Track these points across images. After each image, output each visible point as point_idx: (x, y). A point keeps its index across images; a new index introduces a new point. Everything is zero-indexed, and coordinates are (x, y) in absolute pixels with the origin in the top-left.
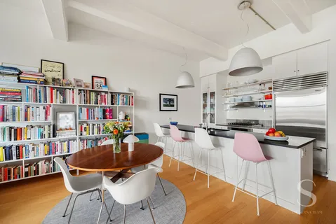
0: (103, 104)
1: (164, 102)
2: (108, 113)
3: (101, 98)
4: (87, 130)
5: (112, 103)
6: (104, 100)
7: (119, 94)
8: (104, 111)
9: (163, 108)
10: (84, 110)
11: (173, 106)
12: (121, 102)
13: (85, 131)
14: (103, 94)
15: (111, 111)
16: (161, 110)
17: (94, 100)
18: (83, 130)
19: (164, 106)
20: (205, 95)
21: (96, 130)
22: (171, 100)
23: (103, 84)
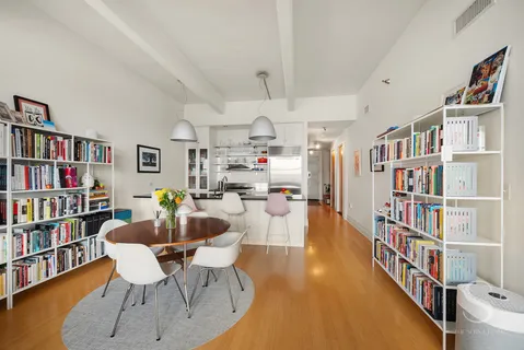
0: (60, 159)
1: (144, 158)
2: (68, 177)
3: (57, 147)
4: (29, 210)
5: (77, 159)
6: (60, 151)
7: (88, 141)
8: (63, 173)
9: (142, 168)
10: (21, 169)
11: (154, 165)
12: (91, 155)
13: (24, 212)
14: (60, 139)
15: (74, 172)
16: (139, 171)
17: (42, 151)
18: (19, 213)
19: (144, 164)
20: (192, 152)
21: (47, 210)
22: (152, 156)
23: (43, 117)
